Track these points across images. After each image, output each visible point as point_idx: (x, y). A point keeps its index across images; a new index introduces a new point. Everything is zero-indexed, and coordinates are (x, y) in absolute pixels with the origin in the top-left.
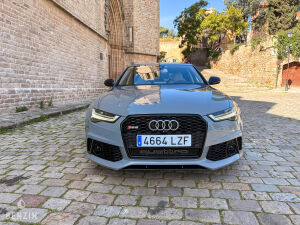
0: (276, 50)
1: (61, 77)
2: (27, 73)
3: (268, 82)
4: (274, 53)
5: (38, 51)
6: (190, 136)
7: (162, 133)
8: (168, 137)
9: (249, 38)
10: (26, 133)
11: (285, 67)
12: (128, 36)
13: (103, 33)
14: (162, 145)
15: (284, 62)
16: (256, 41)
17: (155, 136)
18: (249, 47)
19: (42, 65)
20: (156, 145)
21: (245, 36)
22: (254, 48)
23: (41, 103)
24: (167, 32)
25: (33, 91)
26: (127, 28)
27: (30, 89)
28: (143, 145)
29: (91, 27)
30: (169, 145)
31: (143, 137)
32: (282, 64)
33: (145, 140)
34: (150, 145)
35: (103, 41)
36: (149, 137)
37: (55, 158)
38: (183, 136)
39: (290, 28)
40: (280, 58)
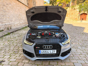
0: (79, 9)
1: (14, 19)
2: (3, 19)
3: (76, 19)
4: (78, 10)
5: (6, 11)
6: (56, 50)
7: (47, 49)
8: (49, 51)
9: (71, 5)
10: (4, 40)
11: (81, 14)
12: (34, 5)
13: (26, 4)
14: (47, 53)
15: (81, 13)
16: (73, 6)
17: (45, 50)
18: (71, 8)
19: (7, 16)
20: (45, 53)
21: (70, 4)
22: (72, 8)
23: (8, 28)
24: (46, 2)
25: (5, 25)
26: (34, 2)
27: (4, 24)
28: (41, 53)
29: (22, 2)
30: (49, 53)
31: (41, 51)
32: (80, 14)
33: (42, 52)
34: (43, 53)
35: (26, 7)
36: (43, 51)
37: (13, 52)
38: (54, 50)
39: (83, 2)
40: (80, 12)
